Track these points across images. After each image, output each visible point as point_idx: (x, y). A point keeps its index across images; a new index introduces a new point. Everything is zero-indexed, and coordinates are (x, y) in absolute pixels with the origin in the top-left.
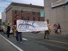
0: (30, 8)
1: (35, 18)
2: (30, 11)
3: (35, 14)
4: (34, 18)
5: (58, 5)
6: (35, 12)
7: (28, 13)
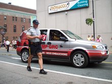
0: (9, 10)
1: (17, 27)
2: (9, 15)
3: (16, 20)
4: (15, 27)
5: (59, 10)
6: (16, 17)
7: (5, 17)
